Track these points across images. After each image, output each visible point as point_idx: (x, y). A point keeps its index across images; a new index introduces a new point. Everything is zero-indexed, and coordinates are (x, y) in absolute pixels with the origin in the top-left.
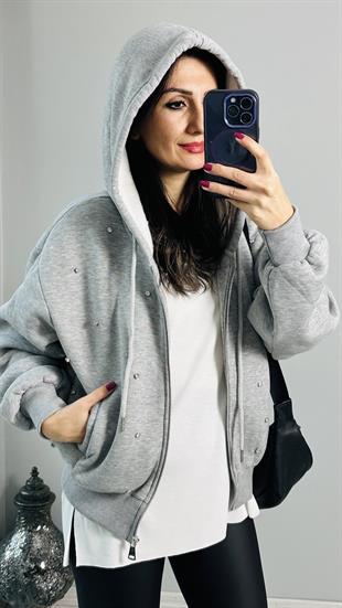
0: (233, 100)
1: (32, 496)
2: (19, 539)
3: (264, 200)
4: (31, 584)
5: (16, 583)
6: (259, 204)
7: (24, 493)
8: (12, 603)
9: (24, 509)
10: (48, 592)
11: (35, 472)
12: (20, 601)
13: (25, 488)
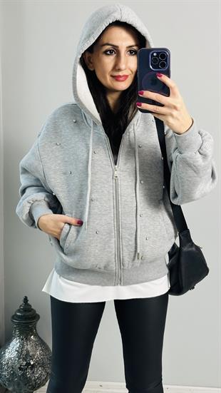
0: (155, 54)
1: (24, 316)
2: (15, 344)
3: (175, 113)
4: (24, 375)
5: (13, 375)
6: (172, 115)
7: (18, 314)
8: (10, 389)
9: (19, 324)
10: (35, 380)
11: (26, 300)
12: (16, 387)
13: (19, 311)
